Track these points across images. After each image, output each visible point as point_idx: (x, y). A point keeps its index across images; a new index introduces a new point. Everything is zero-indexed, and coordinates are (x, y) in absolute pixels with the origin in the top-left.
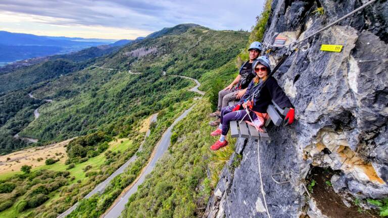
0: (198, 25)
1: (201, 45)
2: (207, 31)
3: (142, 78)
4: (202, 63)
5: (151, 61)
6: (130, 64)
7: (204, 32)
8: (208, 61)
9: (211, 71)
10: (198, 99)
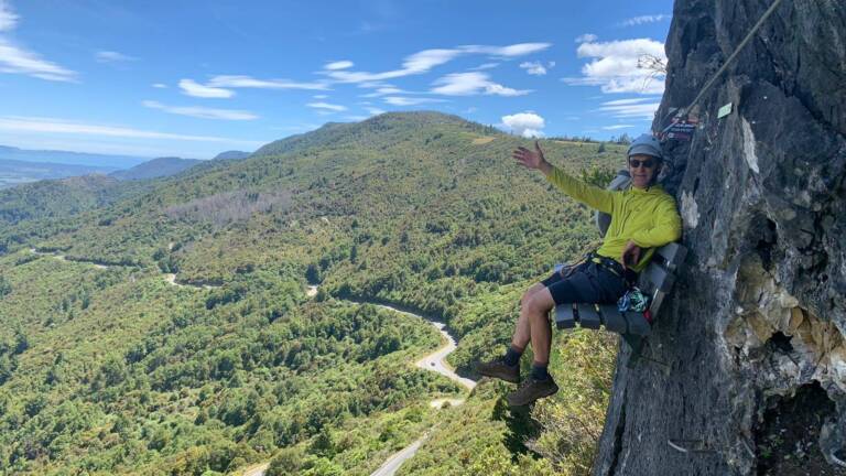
0: (455, 118)
1: (463, 185)
2: (486, 140)
3: (218, 306)
4: (467, 256)
5: (262, 241)
6: (176, 248)
7: (478, 141)
8: (493, 247)
9: (502, 288)
10: (445, 406)
